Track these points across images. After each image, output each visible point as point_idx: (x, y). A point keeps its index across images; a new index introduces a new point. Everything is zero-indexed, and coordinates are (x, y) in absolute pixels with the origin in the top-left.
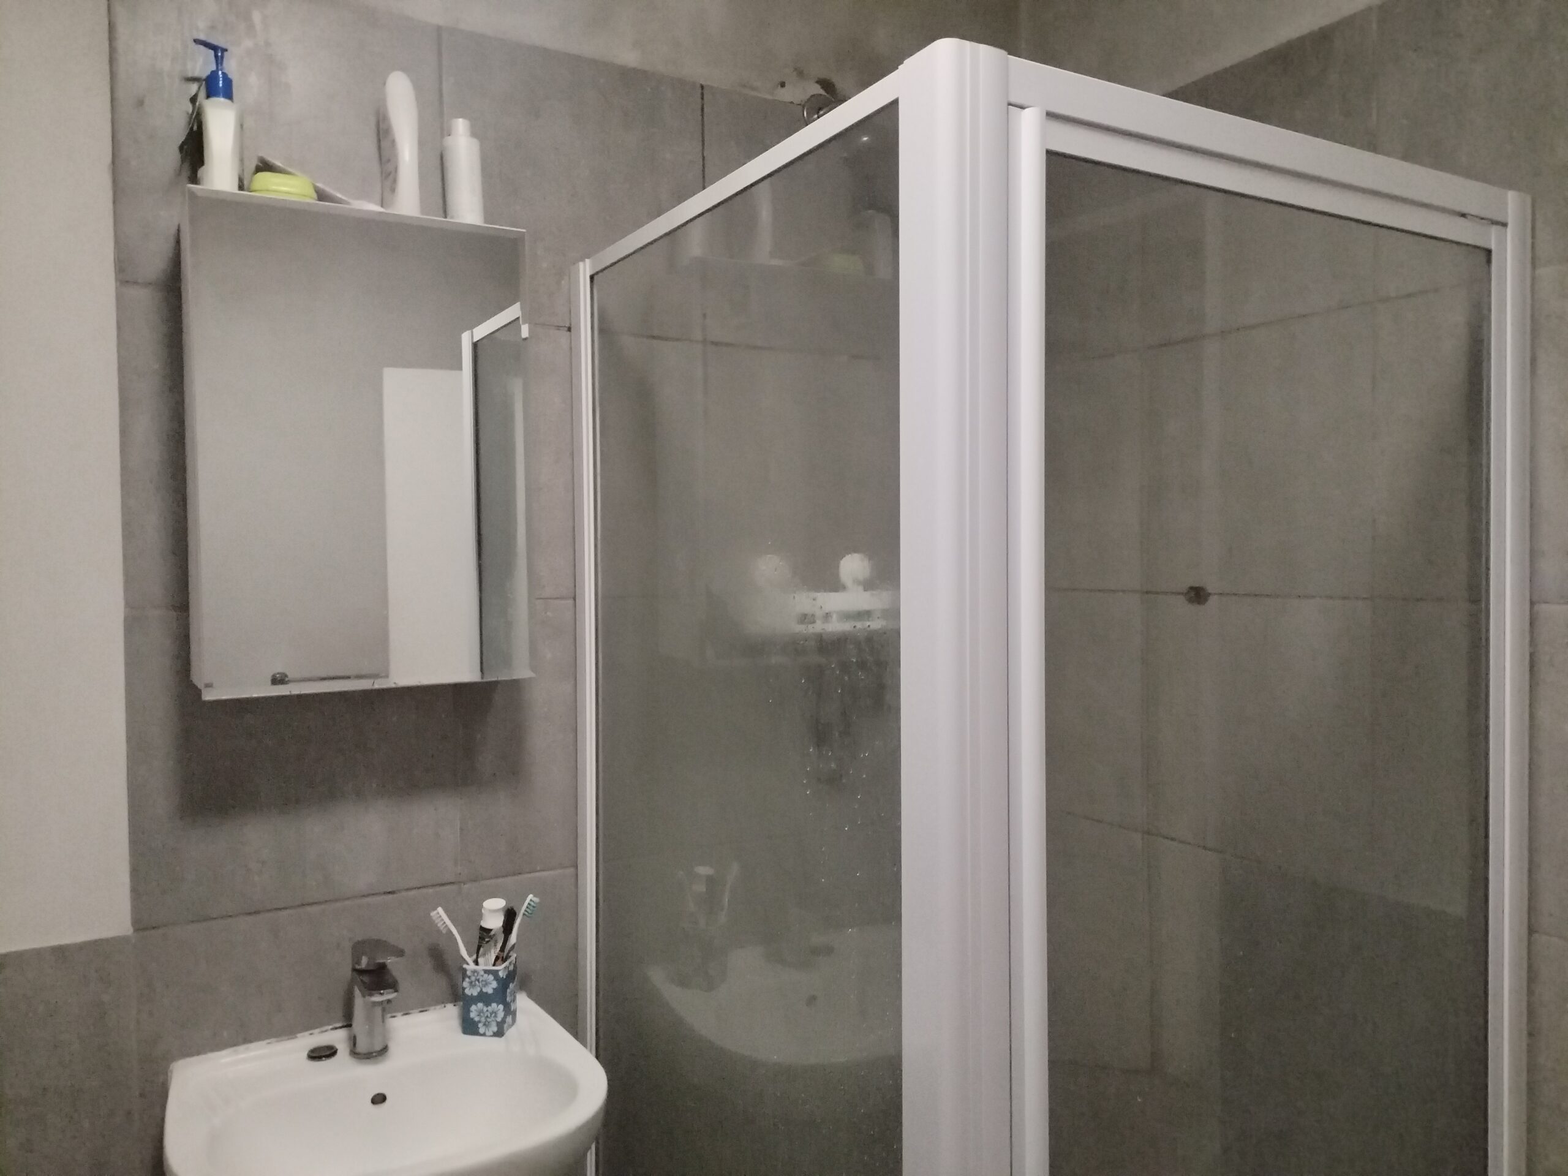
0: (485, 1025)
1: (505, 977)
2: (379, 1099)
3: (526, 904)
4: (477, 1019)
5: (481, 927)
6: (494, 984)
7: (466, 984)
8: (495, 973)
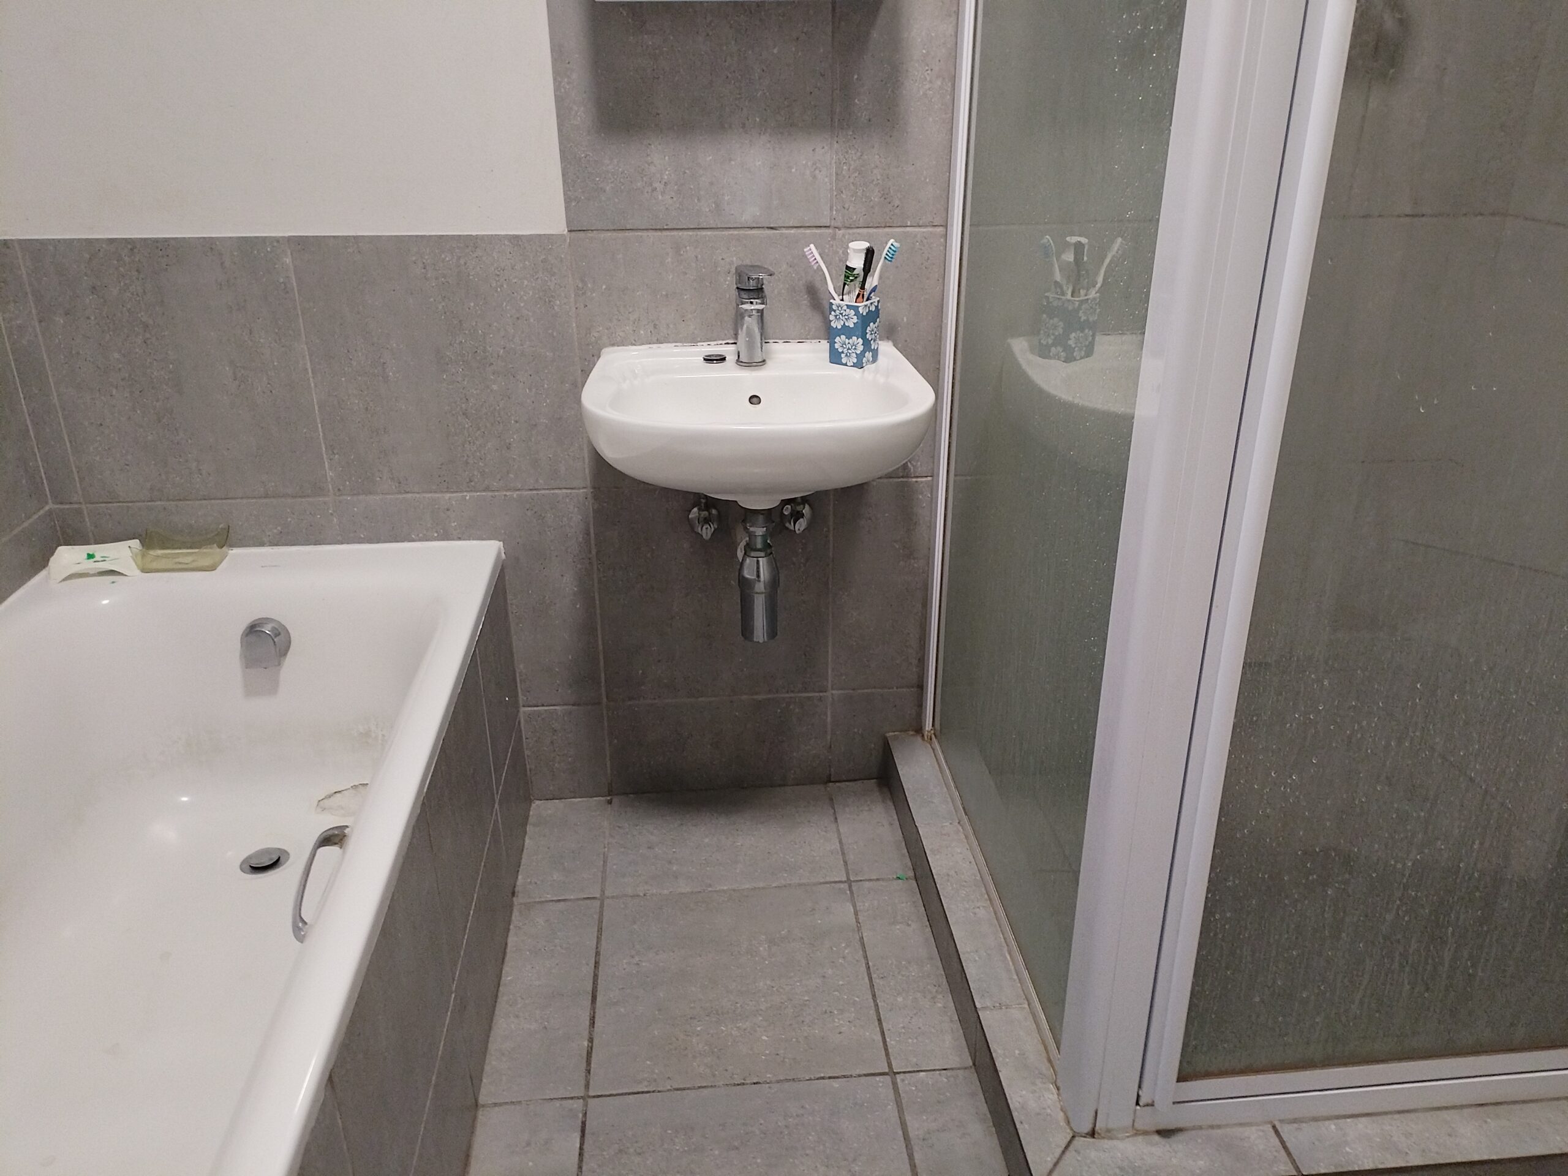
0: (847, 355)
1: (864, 314)
2: (754, 399)
3: (887, 248)
4: (840, 350)
5: (847, 266)
6: (855, 320)
7: (832, 317)
8: (856, 309)
